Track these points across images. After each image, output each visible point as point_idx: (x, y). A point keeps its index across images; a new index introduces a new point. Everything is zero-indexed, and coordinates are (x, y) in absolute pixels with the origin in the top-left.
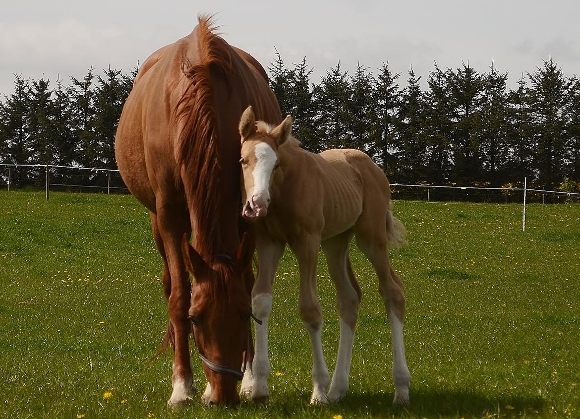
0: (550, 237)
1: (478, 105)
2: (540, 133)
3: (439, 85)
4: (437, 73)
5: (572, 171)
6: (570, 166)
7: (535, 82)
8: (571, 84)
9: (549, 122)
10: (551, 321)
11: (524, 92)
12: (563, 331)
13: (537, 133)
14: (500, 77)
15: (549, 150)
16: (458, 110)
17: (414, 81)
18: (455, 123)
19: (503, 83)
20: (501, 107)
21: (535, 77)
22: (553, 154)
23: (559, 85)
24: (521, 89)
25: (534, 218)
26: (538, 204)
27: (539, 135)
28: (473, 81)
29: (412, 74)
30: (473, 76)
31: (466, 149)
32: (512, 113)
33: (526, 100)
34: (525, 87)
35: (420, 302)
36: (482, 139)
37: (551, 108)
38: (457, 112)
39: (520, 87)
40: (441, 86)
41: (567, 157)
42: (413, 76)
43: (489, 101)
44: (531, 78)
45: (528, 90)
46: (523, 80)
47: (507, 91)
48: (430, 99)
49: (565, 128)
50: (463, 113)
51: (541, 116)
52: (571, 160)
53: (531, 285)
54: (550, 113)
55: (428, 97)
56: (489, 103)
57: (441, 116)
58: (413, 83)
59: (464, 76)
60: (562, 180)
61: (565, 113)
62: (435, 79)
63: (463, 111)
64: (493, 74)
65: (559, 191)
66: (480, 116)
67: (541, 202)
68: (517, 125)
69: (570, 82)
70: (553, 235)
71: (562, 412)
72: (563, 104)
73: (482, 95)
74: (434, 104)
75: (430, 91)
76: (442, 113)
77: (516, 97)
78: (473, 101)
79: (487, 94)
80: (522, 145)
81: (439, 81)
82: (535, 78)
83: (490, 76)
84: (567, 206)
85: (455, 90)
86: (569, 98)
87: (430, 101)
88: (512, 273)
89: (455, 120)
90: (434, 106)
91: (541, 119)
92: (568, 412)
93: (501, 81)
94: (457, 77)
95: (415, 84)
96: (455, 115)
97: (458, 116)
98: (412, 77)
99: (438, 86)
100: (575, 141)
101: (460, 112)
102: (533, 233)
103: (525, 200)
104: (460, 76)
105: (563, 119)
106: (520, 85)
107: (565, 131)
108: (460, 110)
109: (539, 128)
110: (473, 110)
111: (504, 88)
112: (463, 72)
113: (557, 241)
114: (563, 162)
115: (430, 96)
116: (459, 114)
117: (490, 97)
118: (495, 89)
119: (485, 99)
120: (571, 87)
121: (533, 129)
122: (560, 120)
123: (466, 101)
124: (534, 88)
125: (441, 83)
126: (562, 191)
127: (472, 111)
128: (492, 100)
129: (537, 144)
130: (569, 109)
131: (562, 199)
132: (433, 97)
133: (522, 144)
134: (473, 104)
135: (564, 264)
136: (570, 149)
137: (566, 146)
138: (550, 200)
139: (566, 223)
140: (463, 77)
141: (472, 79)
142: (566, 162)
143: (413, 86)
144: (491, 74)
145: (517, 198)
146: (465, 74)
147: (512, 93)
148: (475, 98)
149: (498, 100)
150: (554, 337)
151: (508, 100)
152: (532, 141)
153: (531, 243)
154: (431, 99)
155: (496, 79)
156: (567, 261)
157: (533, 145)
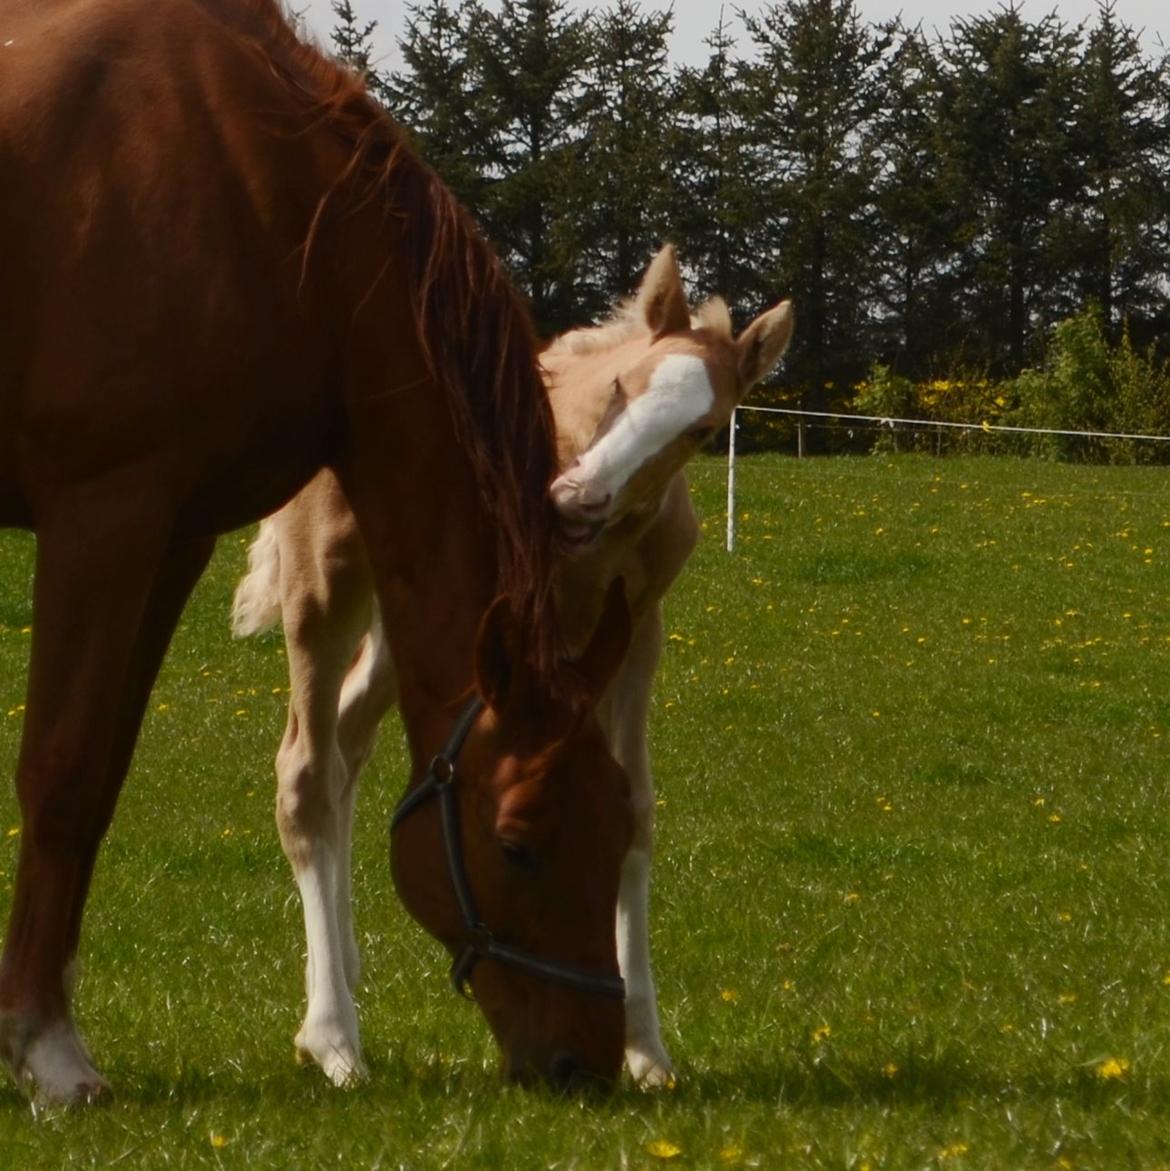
0: (821, 570)
1: (572, 118)
2: (784, 215)
3: (437, 48)
4: (430, 8)
5: (896, 342)
6: (887, 325)
7: (765, 39)
8: (887, 43)
9: (820, 174)
10: (816, 851)
11: (730, 72)
12: (857, 889)
13: (775, 213)
14: (645, 21)
15: (818, 271)
16: (503, 136)
17: (353, 36)
18: (492, 181)
19: (659, 44)
20: (652, 126)
21: (768, 22)
22: (830, 284)
23: (850, 50)
24: (718, 62)
25: (764, 506)
26: (782, 460)
27: (784, 220)
28: (556, 35)
29: (346, 14)
30: (555, 19)
31: (533, 270)
32: (687, 145)
33: (739, 103)
34: (731, 55)
35: (372, 795)
36: (589, 237)
37: (823, 131)
38: (501, 144)
39: (713, 58)
40: (445, 53)
41: (881, 294)
42: (350, 20)
43: (611, 104)
44: (752, 26)
45: (743, 70)
46: (723, 34)
47: (670, 71)
48: (407, 98)
49: (872, 198)
50: (520, 148)
51: (786, 157)
52: (891, 306)
53: (753, 734)
54: (817, 145)
55: (401, 90)
56: (610, 113)
57: (446, 156)
58: (350, 45)
59: (524, 20)
60: (861, 372)
61: (869, 143)
62: (425, 29)
63: (521, 140)
64: (624, 11)
65: (854, 410)
66: (581, 156)
67: (789, 448)
68: (707, 188)
69: (882, 36)
70: (832, 561)
72: (863, 114)
73: (584, 85)
74: (421, 117)
75: (408, 71)
76: (449, 149)
77: (701, 92)
78: (553, 107)
79: (604, 79)
80: (724, 255)
81: (438, 36)
82: (765, 28)
83: (613, 18)
84: (880, 465)
85: (495, 71)
86: (882, 95)
87: (408, 106)
88: (688, 694)
89: (494, 172)
90: (421, 124)
91: (790, 167)
93: (652, 36)
94: (499, 23)
95: (355, 48)
96: (495, 154)
97: (501, 159)
98: (344, 22)
99: (435, 53)
100: (905, 240)
101: (508, 142)
102: (762, 558)
103: (732, 442)
104: (507, 22)
105: (863, 168)
106: (716, 51)
107: (870, 208)
108: (512, 138)
109: (782, 198)
110: (556, 136)
111: (661, 60)
112: (521, 5)
113: (844, 581)
114: (864, 315)
115: (409, 87)
116: (509, 149)
117: (614, 91)
118: (630, 62)
119: (595, 98)
120: (889, 53)
121: (759, 199)
122: (854, 169)
123: (531, 106)
124: (762, 62)
125: (443, 45)
126: (861, 414)
127: (551, 139)
128: (619, 101)
129: (776, 252)
130: (884, 133)
131: (862, 441)
132: (419, 91)
133: (724, 251)
134: (555, 116)
135: (868, 661)
136: (887, 270)
137: (875, 259)
138: (822, 443)
139: (874, 520)
140: (519, 24)
141: (552, 30)
142: (877, 312)
143: (350, 52)
144: (616, 11)
146: (527, 12)
147: (685, 76)
148: (558, 94)
149: (640, 101)
150: (826, 912)
151: (678, 102)
152: (757, 241)
153: (754, 589)
154: (412, 100)
155: (633, 28)
156: (878, 650)
157: (763, 255)
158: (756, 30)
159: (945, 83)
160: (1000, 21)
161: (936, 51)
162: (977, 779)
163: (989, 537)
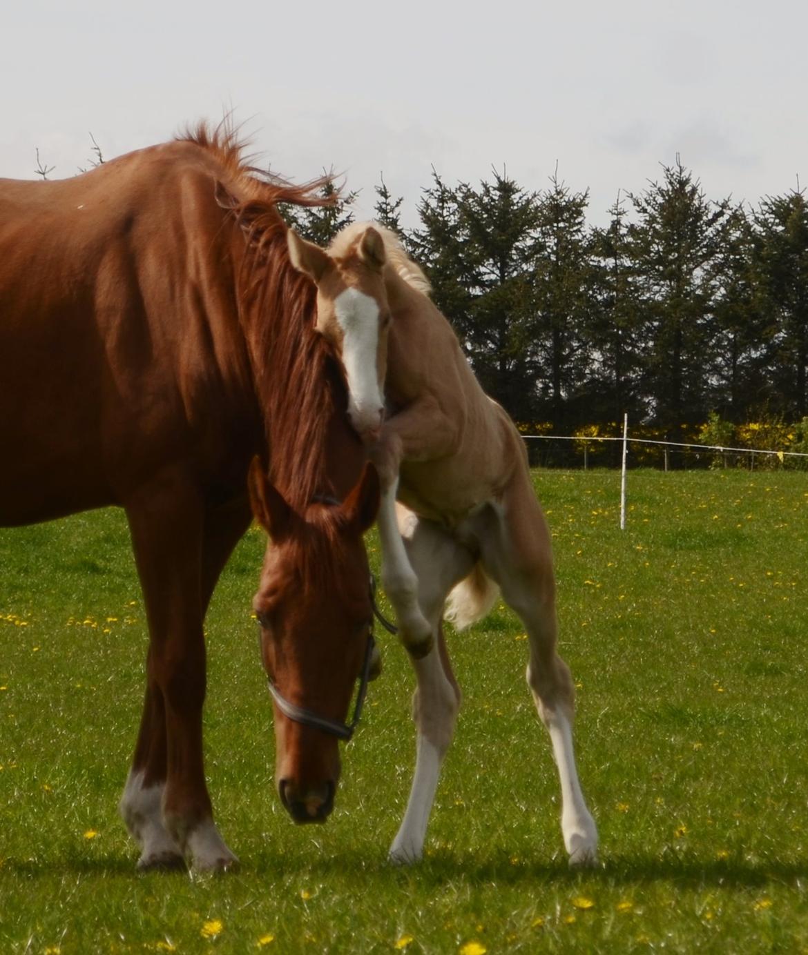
0: (678, 541)
1: (526, 259)
2: (656, 320)
3: (441, 215)
4: (437, 190)
5: (725, 399)
6: (720, 389)
7: (645, 211)
8: (721, 214)
9: (677, 296)
10: (677, 717)
11: (623, 231)
12: (701, 741)
13: (651, 320)
14: (571, 199)
15: (677, 355)
16: (482, 269)
17: (389, 207)
18: (478, 296)
19: (579, 213)
20: (575, 264)
21: (646, 201)
22: (684, 363)
23: (698, 217)
24: (616, 225)
25: (643, 500)
26: (655, 472)
27: (656, 324)
28: (515, 208)
29: (384, 194)
30: (515, 197)
31: (501, 353)
32: (597, 275)
33: (627, 249)
34: (625, 221)
35: (400, 679)
36: (534, 332)
37: (679, 267)
38: (480, 274)
39: (613, 222)
40: (446, 219)
41: (716, 370)
42: (386, 197)
43: (549, 250)
44: (637, 203)
45: (632, 230)
46: (619, 207)
47: (587, 231)
48: (423, 246)
49: (709, 310)
50: (493, 277)
51: (658, 284)
52: (723, 377)
53: (636, 644)
54: (678, 277)
55: (419, 241)
56: (549, 256)
57: (447, 282)
58: (387, 213)
59: (496, 198)
60: (704, 419)
61: (710, 276)
62: (434, 203)
63: (493, 273)
64: (558, 193)
65: (699, 442)
66: (530, 282)
67: (659, 465)
68: (609, 303)
69: (718, 209)
70: (685, 535)
71: (693, 911)
72: (706, 257)
73: (532, 238)
74: (431, 258)
75: (423, 229)
76: (448, 277)
77: (606, 243)
78: (514, 252)
79: (544, 234)
80: (618, 344)
81: (442, 208)
82: (644, 204)
83: (552, 197)
84: (715, 475)
85: (477, 227)
86: (717, 245)
87: (423, 251)
88: (596, 617)
89: (476, 291)
90: (431, 262)
91: (658, 292)
92: (704, 912)
93: (575, 209)
94: (481, 199)
95: (390, 215)
96: (477, 281)
97: (482, 284)
98: (383, 199)
99: (441, 219)
100: (731, 336)
101: (485, 273)
102: (643, 534)
103: (624, 461)
104: (486, 200)
105: (705, 291)
106: (615, 218)
107: (710, 316)
108: (488, 271)
109: (653, 309)
110: (515, 269)
111: (580, 223)
112: (495, 189)
113: (692, 548)
114: (706, 382)
115: (424, 239)
116: (486, 278)
117: (551, 242)
118: (561, 225)
119: (539, 247)
120: (723, 220)
121: (640, 310)
122: (699, 292)
123: (500, 252)
124: (643, 225)
125: (445, 213)
126: (704, 444)
127: (513, 272)
128: (555, 248)
129: (651, 344)
130: (718, 269)
131: (703, 461)
132: (429, 242)
133: (618, 342)
134: (515, 257)
135: (709, 599)
136: (719, 355)
137: (713, 347)
138: (680, 462)
139: (712, 510)
140: (493, 200)
141: (513, 205)
142: (714, 381)
143: (387, 218)
144: (553, 193)
145: (607, 457)
146: (498, 193)
147: (596, 233)
148: (517, 244)
149: (568, 248)
150: (682, 754)
151: (590, 249)
152: (640, 335)
153: (637, 553)
154: (425, 247)
155: (564, 204)
156: (715, 591)
157: (643, 345)
158: (639, 205)
159: (756, 239)
160: (792, 200)
161: (750, 219)
162: (774, 672)
163: (783, 521)
